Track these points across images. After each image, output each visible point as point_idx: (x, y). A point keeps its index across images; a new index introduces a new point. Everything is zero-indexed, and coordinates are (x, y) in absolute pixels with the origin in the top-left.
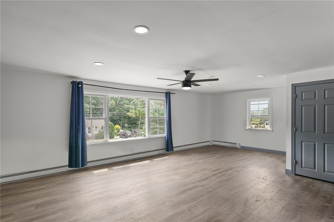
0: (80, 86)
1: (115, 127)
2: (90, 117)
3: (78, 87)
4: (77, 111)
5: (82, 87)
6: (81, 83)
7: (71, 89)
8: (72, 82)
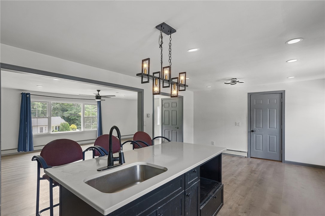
0: (28, 96)
1: (71, 126)
2: (36, 116)
3: (27, 97)
4: (25, 113)
5: (29, 97)
6: (29, 94)
7: (21, 98)
8: (21, 94)
